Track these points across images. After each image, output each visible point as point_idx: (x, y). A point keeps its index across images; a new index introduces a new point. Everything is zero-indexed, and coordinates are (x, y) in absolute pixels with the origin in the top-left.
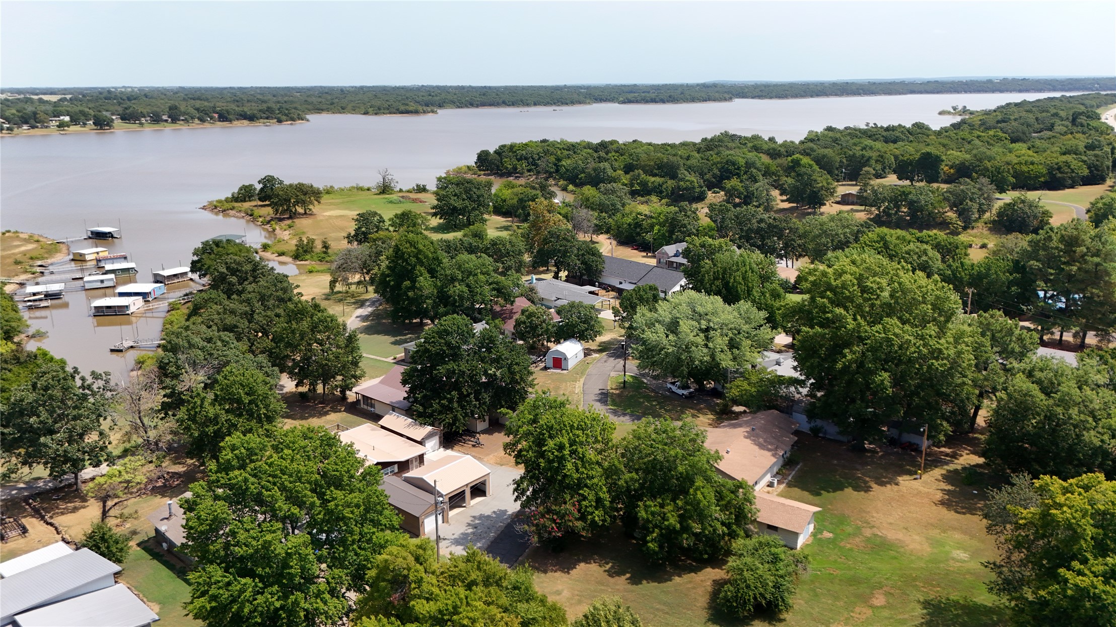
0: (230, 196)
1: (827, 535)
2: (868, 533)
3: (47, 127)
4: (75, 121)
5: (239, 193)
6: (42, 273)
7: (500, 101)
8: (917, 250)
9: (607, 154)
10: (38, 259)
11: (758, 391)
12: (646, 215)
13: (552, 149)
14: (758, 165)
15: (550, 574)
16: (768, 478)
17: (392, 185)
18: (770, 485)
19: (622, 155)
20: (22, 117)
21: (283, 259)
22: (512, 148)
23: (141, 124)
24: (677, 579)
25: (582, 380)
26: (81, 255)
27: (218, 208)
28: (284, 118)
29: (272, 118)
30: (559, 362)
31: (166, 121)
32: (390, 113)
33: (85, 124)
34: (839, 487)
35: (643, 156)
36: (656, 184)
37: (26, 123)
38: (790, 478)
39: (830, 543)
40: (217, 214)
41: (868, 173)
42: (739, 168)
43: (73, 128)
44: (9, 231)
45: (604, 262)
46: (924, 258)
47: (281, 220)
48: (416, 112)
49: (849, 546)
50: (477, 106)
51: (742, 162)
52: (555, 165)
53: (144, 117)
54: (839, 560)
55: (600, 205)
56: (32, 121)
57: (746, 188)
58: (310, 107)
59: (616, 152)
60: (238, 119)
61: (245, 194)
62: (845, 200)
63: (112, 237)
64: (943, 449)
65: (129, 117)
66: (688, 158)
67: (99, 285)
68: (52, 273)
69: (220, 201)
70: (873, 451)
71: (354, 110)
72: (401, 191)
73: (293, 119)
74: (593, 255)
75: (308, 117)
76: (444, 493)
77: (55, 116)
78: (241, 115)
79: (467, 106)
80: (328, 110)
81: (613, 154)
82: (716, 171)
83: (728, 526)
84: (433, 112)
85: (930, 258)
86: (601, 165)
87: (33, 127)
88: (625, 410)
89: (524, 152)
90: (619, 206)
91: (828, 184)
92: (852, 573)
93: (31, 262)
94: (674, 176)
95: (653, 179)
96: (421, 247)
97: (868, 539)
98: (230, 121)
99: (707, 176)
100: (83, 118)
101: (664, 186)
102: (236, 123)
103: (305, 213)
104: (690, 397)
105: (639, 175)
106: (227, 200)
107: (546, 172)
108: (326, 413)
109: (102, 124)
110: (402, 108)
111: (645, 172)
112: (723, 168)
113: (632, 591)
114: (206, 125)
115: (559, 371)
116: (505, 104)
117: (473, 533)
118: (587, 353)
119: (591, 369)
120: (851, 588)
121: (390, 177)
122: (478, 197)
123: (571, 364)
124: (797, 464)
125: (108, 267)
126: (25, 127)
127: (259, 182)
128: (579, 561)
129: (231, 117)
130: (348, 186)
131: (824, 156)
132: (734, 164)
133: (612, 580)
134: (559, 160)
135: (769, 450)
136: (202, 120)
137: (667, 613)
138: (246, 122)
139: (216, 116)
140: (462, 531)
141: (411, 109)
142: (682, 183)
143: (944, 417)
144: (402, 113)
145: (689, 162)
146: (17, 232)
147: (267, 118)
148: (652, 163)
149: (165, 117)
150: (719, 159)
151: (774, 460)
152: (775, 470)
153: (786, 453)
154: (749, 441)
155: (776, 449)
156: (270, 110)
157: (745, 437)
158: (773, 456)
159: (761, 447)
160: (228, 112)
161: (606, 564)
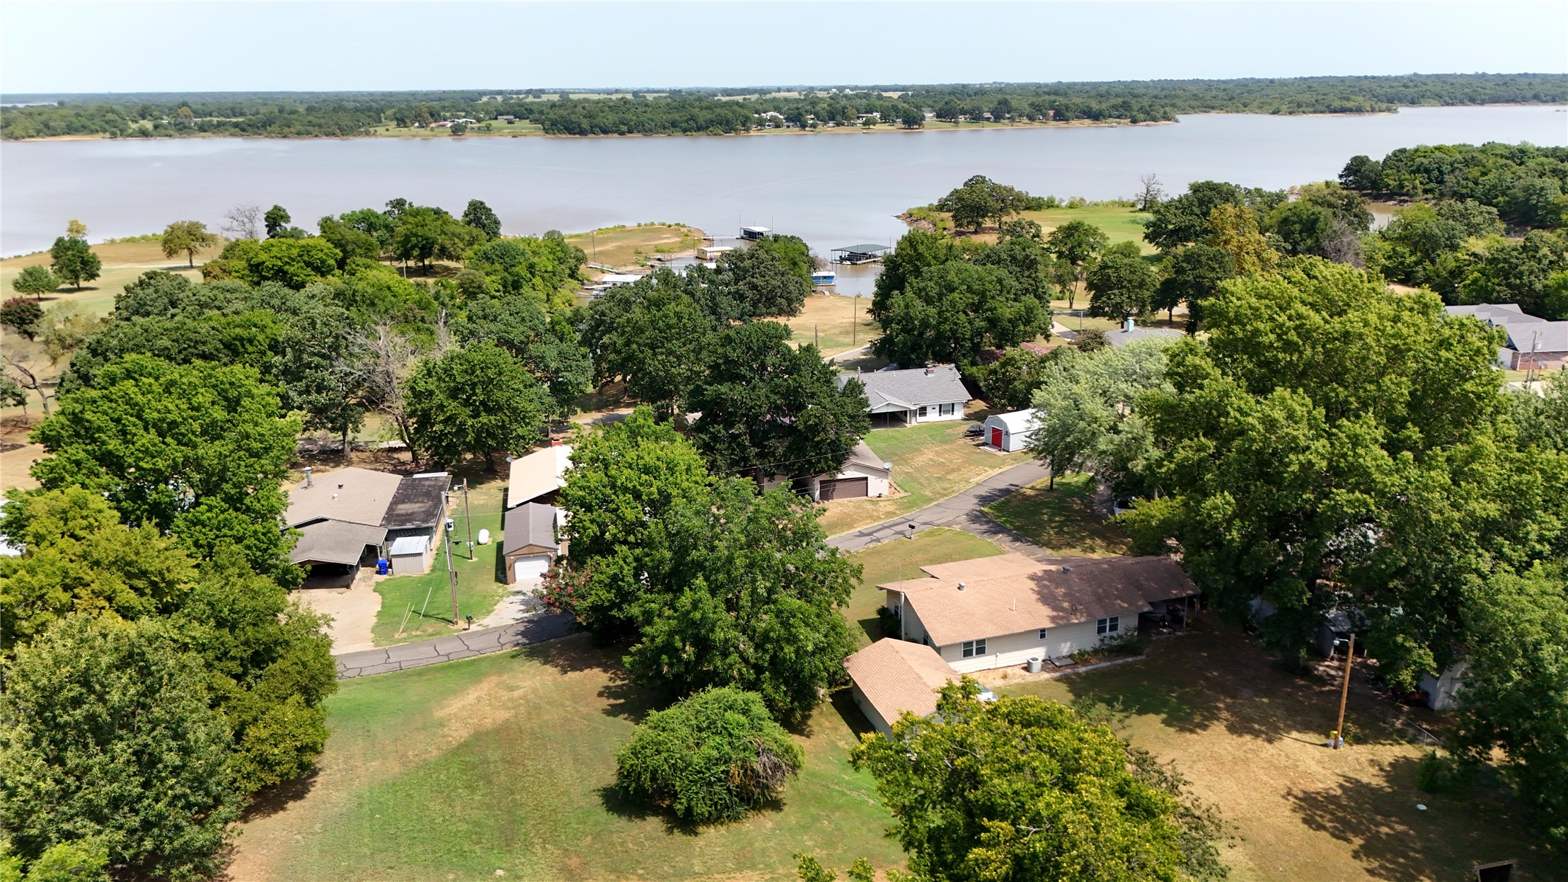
0: (936, 203)
3: (853, 125)
4: (885, 118)
7: (1529, 94)
10: (662, 251)
16: (1030, 653)
20: (830, 112)
22: (1414, 154)
23: (956, 123)
27: (913, 217)
28: (1142, 116)
29: (1126, 117)
30: (998, 439)
31: (988, 119)
32: (1315, 112)
33: (894, 122)
37: (832, 118)
38: (1083, 670)
43: (878, 127)
44: (677, 224)
47: (961, 234)
48: (1359, 110)
50: (1483, 103)
52: (1476, 183)
53: (964, 114)
56: (839, 118)
58: (1194, 103)
60: (1078, 118)
65: (947, 114)
69: (920, 209)
71: (1260, 109)
73: (1155, 119)
75: (1178, 117)
77: (867, 112)
78: (1084, 113)
79: (1462, 103)
80: (1221, 108)
84: (1389, 110)
87: (838, 124)
88: (1001, 517)
93: (651, 254)
98: (1067, 120)
100: (894, 114)
102: (1075, 123)
106: (930, 209)
109: (912, 121)
110: (1337, 104)
113: (591, 720)
114: (1036, 124)
115: (996, 451)
116: (1538, 99)
121: (1156, 187)
124: (1136, 654)
126: (831, 124)
127: (966, 185)
129: (1069, 114)
133: (594, 699)
136: (1031, 118)
138: (1087, 122)
139: (1052, 113)
141: (1350, 105)
144: (1335, 111)
146: (682, 225)
147: (1119, 117)
149: (987, 115)
151: (1047, 624)
152: (1065, 649)
153: (1113, 628)
154: (1032, 584)
155: (1074, 611)
156: (1126, 106)
157: (1033, 578)
158: (1053, 619)
159: (1046, 598)
160: (1067, 108)
161: (622, 679)
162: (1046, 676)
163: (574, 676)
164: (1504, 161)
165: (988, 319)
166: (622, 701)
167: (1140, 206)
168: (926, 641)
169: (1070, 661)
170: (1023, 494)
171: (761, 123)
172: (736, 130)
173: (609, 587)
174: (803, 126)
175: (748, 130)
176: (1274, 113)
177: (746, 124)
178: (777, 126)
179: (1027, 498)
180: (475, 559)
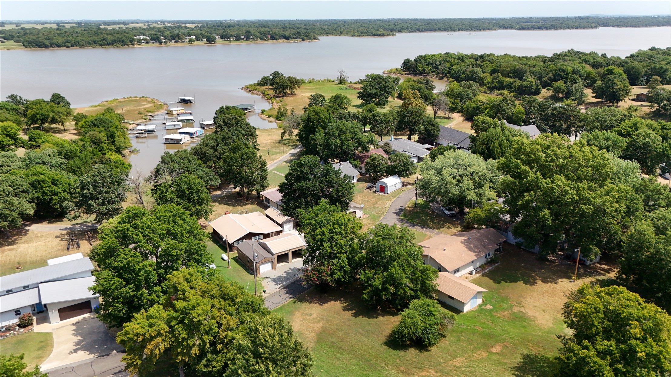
0: (256, 82)
1: (489, 307)
2: (516, 309)
3: (183, 42)
4: (197, 39)
5: (261, 81)
6: (150, 119)
7: (437, 28)
8: (644, 134)
9: (482, 62)
10: (150, 112)
11: (486, 216)
12: (483, 102)
13: (449, 59)
14: (582, 72)
15: (312, 304)
16: (471, 268)
17: (345, 79)
18: (471, 273)
19: (492, 63)
20: (172, 36)
21: (270, 119)
22: (425, 58)
23: (230, 41)
24: (381, 318)
25: (393, 201)
26: (171, 111)
27: (249, 89)
28: (306, 38)
29: (299, 38)
30: (383, 189)
31: (243, 39)
32: (367, 36)
33: (202, 40)
34: (515, 280)
35: (504, 64)
36: (508, 83)
37: (174, 39)
38: (486, 271)
39: (487, 312)
40: (248, 92)
41: (656, 80)
42: (567, 74)
43: (196, 43)
44: (143, 97)
45: (439, 130)
46: (647, 140)
47: (277, 97)
48: (383, 35)
49: (499, 315)
50: (422, 31)
51: (570, 70)
52: (450, 69)
53: (232, 37)
54: (487, 323)
55: (459, 94)
56: (177, 39)
57: (568, 87)
58: (322, 32)
59: (489, 61)
60: (280, 39)
61: (264, 82)
62: (639, 98)
63: (190, 102)
64: (603, 266)
65: (225, 37)
66: (534, 66)
67: (173, 127)
68: (155, 120)
69: (251, 85)
70: (553, 262)
71: (347, 34)
72: (351, 82)
73: (311, 39)
74: (434, 126)
75: (319, 38)
76: (274, 253)
77: (188, 36)
78: (283, 36)
79: (415, 31)
80: (332, 34)
81: (486, 62)
82: (551, 75)
83: (415, 291)
84: (393, 35)
85: (652, 140)
86: (475, 69)
87: (177, 42)
88: (409, 219)
89: (431, 61)
90: (471, 96)
91: (625, 86)
92: (489, 331)
93: (146, 113)
94: (521, 78)
95: (507, 79)
96: (321, 115)
97: (514, 313)
98: (276, 39)
99: (545, 79)
100: (201, 37)
101: (514, 84)
102: (279, 41)
103: (292, 94)
104: (453, 216)
105: (498, 77)
106: (255, 85)
107: (443, 73)
108: (246, 204)
109: (211, 40)
110: (375, 32)
111: (503, 75)
112: (556, 73)
113: (351, 320)
114: (263, 41)
115: (382, 194)
116: (440, 30)
117: (285, 277)
118: (404, 184)
119: (402, 195)
120: (483, 340)
121: (344, 74)
122: (385, 87)
123: (390, 190)
124: (497, 263)
125: (180, 118)
126: (173, 42)
127: (271, 75)
128: (332, 300)
129: (276, 37)
130: (322, 79)
131: (633, 67)
132: (564, 71)
133: (343, 312)
134: (452, 65)
135: (475, 252)
136: (262, 39)
137: (363, 335)
138: (285, 40)
139: (269, 36)
140: (280, 275)
141: (380, 33)
142: (524, 83)
143: (598, 245)
144: (374, 35)
145: (533, 69)
146: (147, 97)
147: (297, 38)
148: (509, 69)
149: (243, 37)
150: (554, 68)
151: (475, 258)
152: (478, 265)
153: (489, 255)
154: (463, 245)
155: (480, 252)
156: (298, 33)
157: (462, 242)
158: (476, 256)
159: (470, 249)
160: (276, 34)
161: (346, 303)
162: (478, 275)
163: (325, 305)
164: (457, 61)
165: (357, 142)
166: (354, 311)
167: (337, 82)
168: (446, 270)
169: (480, 269)
170: (407, 210)
171: (140, 41)
172: (127, 45)
173: (340, 271)
174: (161, 43)
175: (133, 45)
176: (353, 36)
177: (132, 41)
178: (148, 43)
179: (410, 211)
180: (230, 267)
